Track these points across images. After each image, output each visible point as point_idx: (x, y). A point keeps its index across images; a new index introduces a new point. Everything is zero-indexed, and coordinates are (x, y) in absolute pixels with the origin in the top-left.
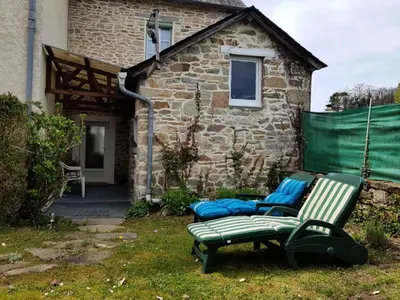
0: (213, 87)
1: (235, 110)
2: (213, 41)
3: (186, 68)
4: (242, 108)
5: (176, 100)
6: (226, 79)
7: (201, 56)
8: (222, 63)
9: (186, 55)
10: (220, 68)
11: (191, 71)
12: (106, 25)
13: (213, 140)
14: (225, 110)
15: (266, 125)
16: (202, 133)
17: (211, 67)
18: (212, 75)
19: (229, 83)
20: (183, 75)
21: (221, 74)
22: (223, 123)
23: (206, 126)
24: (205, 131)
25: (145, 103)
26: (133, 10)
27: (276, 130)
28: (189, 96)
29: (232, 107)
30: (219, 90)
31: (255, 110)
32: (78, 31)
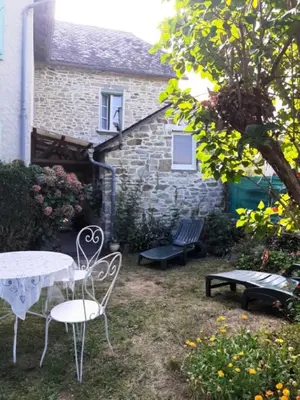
0: (159, 157)
1: (176, 173)
2: (159, 121)
3: (139, 142)
4: (181, 171)
5: (131, 167)
6: (169, 150)
7: (150, 133)
8: (166, 138)
9: (139, 133)
10: (165, 141)
11: (143, 145)
12: (66, 93)
13: (160, 196)
14: (169, 173)
15: (200, 184)
16: (151, 191)
17: (158, 141)
18: (158, 147)
19: (171, 153)
20: (137, 147)
21: (165, 146)
22: (167, 183)
23: (155, 186)
24: (154, 190)
25: (109, 170)
26: (88, 81)
27: (207, 187)
28: (141, 164)
29: (173, 171)
30: (164, 158)
31: (191, 172)
32: (42, 100)
